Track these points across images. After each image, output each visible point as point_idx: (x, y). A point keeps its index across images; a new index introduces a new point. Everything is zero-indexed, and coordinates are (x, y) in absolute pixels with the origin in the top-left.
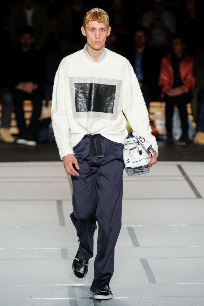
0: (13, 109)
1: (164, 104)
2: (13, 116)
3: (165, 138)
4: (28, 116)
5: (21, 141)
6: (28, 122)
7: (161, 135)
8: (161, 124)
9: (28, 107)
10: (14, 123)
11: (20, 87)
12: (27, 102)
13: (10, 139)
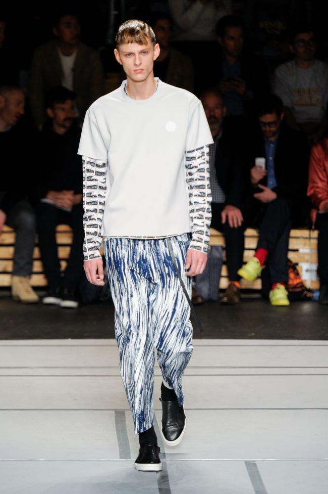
0: (37, 241)
1: (315, 234)
2: (36, 253)
3: (316, 295)
4: (63, 253)
5: (50, 300)
6: (64, 265)
7: (309, 290)
8: (307, 271)
9: (64, 238)
10: (37, 266)
11: (49, 200)
12: (62, 228)
13: (32, 296)
